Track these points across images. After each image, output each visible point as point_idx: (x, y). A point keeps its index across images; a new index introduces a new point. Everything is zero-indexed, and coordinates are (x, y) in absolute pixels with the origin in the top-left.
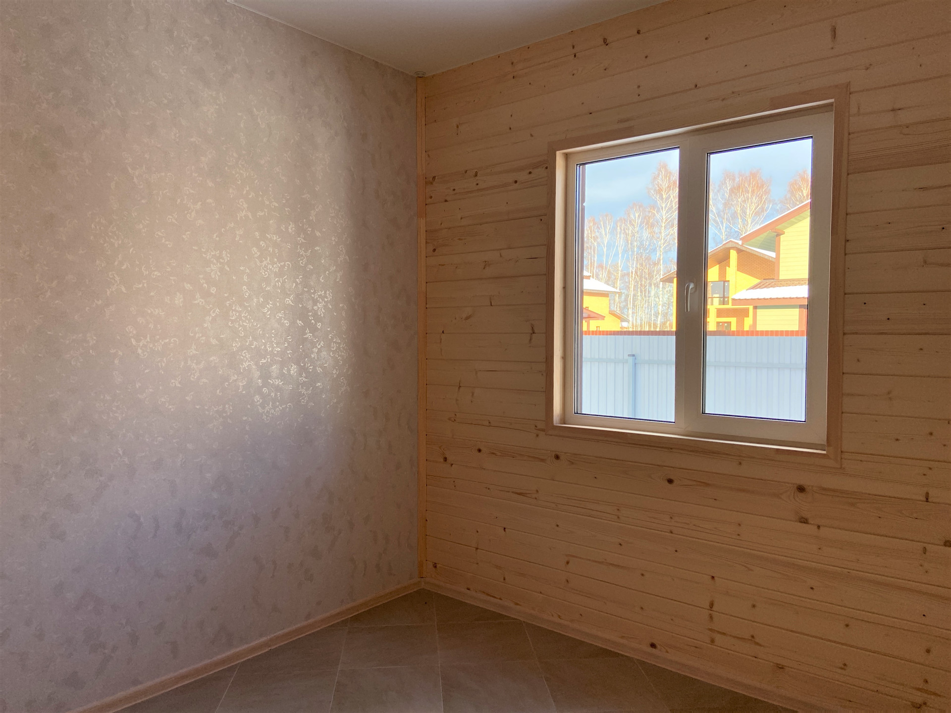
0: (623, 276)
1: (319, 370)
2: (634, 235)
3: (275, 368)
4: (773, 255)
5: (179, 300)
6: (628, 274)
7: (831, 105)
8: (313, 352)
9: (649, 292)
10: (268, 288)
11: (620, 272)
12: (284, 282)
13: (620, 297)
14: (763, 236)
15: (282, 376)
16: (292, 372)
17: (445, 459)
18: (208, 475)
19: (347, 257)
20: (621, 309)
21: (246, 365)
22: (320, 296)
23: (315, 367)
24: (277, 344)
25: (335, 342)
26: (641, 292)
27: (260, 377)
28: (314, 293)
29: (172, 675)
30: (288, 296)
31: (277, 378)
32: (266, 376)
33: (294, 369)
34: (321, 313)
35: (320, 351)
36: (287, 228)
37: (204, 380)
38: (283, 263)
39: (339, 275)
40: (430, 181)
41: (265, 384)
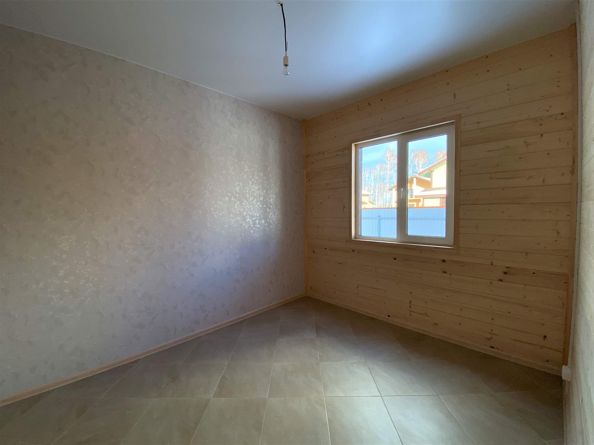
0: (373, 189)
1: (271, 222)
2: (377, 174)
3: (257, 221)
4: (429, 179)
5: (227, 199)
6: (376, 188)
7: (453, 122)
8: (269, 216)
9: (383, 194)
10: (255, 195)
11: (372, 187)
12: (260, 192)
13: (372, 196)
14: (425, 173)
15: (259, 224)
16: (263, 222)
17: (314, 252)
18: (237, 256)
19: (280, 184)
20: (373, 201)
21: (248, 220)
22: (271, 197)
23: (270, 221)
24: (258, 213)
25: (276, 212)
26: (380, 194)
27: (253, 224)
28: (269, 196)
29: (227, 321)
30: (261, 197)
31: (258, 224)
32: (254, 223)
33: (263, 221)
34: (272, 202)
35: (271, 215)
36: (260, 174)
37: (235, 225)
38: (259, 186)
39: (278, 189)
40: (308, 156)
41: (254, 226)
